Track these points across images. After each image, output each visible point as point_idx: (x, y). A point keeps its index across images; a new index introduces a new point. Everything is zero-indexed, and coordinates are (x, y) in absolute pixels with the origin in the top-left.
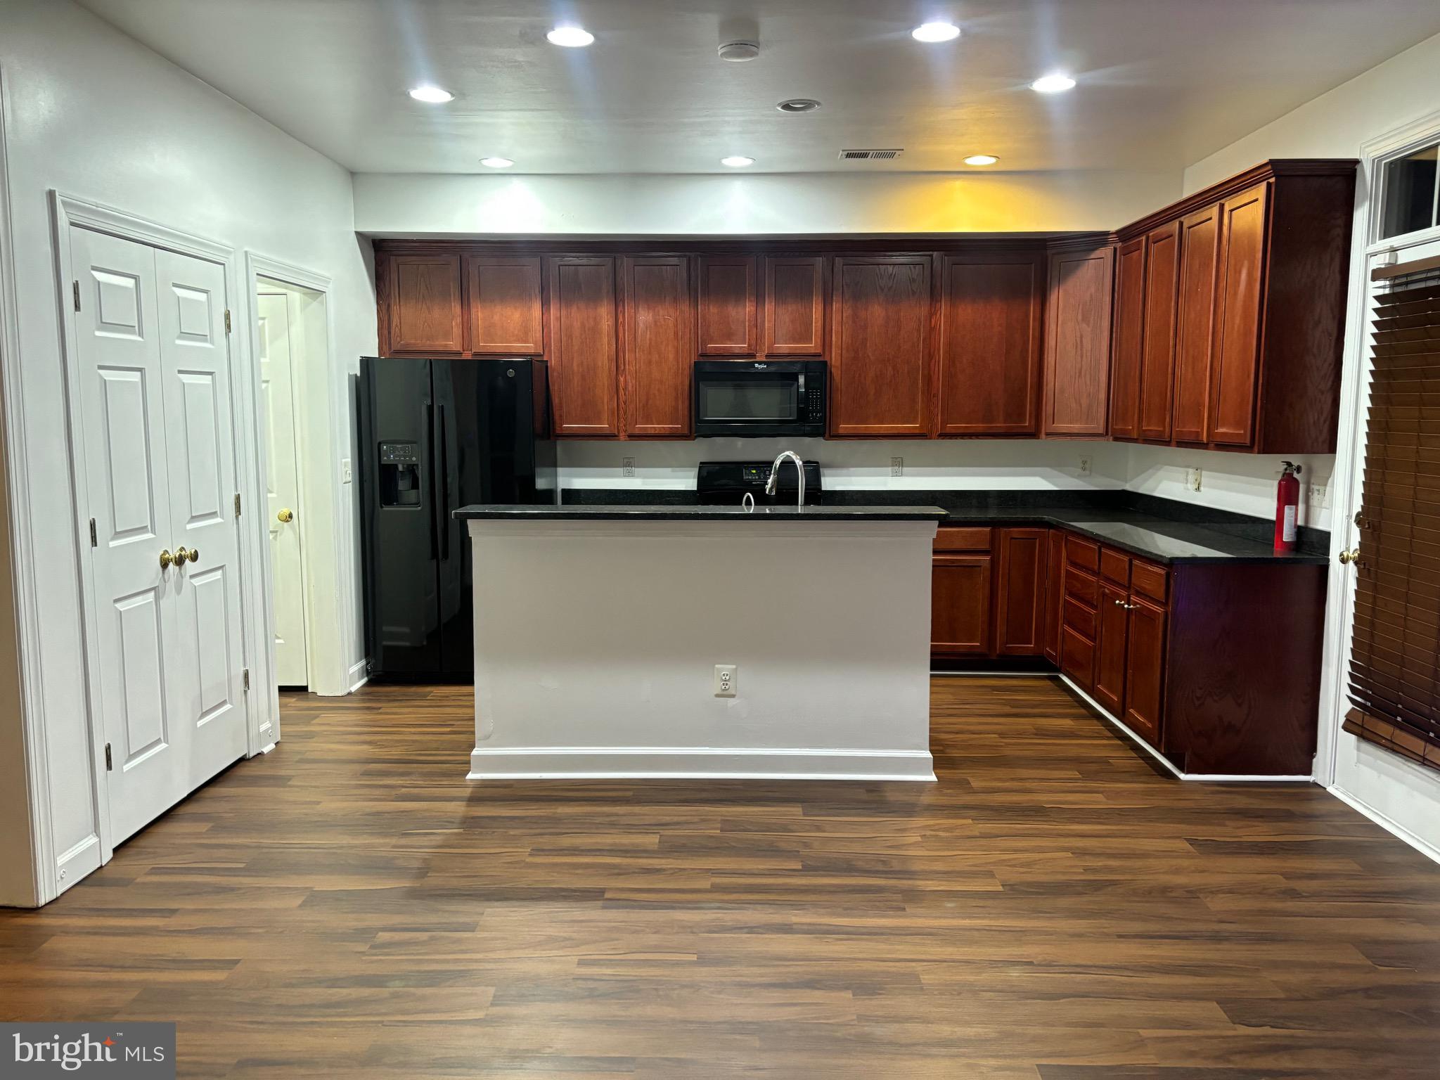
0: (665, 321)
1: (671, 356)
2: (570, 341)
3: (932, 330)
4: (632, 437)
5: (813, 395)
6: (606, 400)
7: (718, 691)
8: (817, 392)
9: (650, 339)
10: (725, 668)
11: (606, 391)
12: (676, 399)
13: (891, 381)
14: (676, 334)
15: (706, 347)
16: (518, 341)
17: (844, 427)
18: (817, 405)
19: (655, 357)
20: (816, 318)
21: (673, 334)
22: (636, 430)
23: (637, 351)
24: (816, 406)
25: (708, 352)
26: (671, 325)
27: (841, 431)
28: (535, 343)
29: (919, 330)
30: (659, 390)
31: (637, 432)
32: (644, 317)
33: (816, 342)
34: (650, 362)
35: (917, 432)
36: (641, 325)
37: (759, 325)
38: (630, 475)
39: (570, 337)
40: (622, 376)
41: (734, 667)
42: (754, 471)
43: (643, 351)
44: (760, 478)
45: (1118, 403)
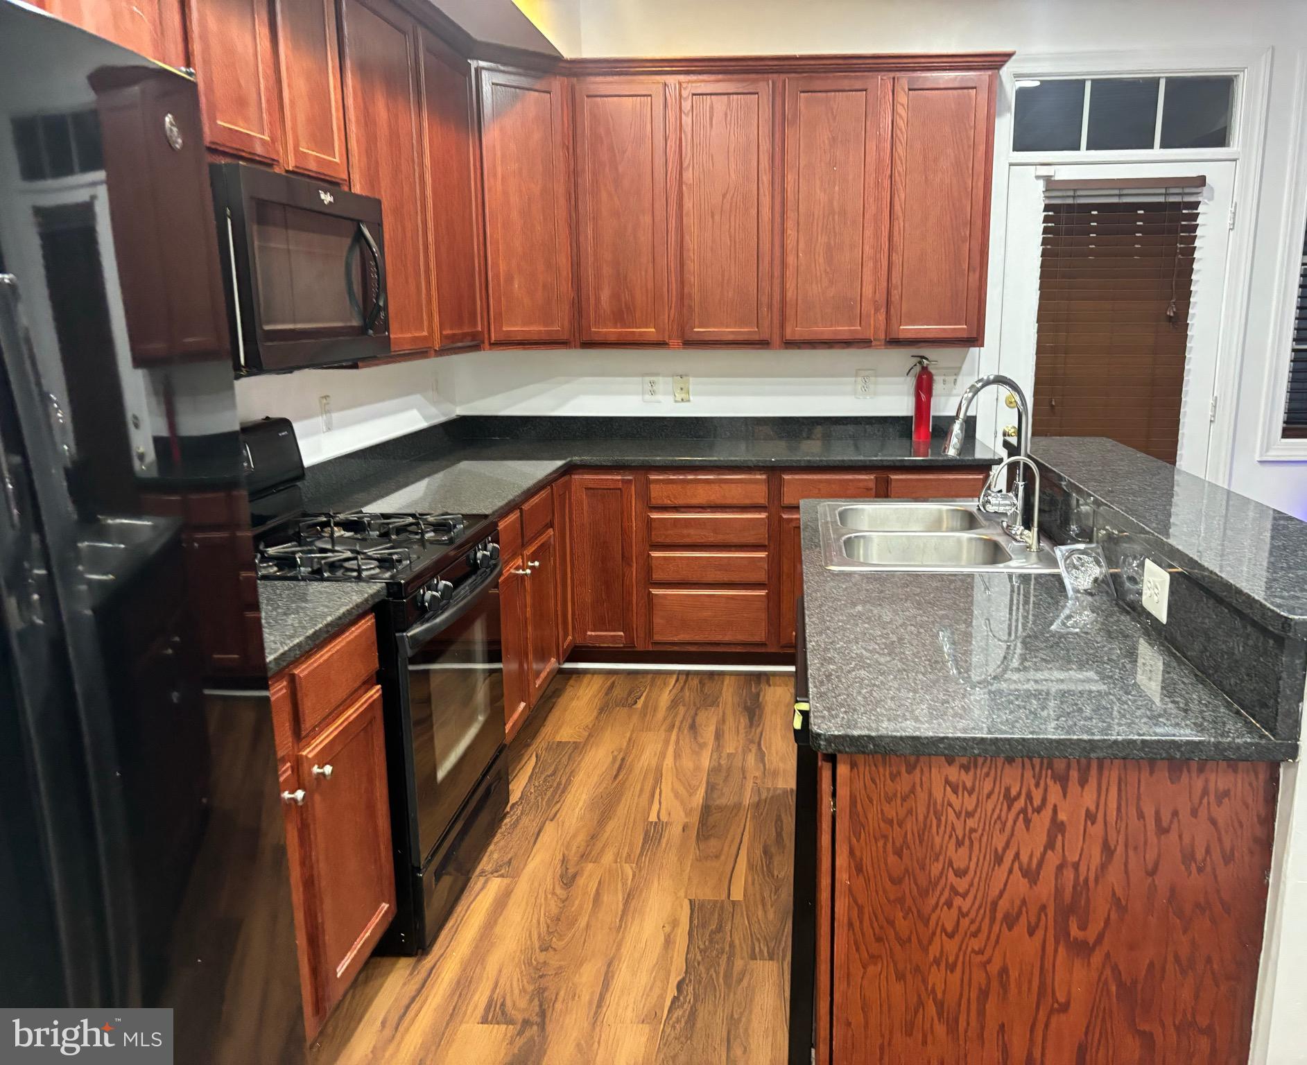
15: (216, 126)
25: (221, 140)
33: (340, 153)
45: (598, 299)
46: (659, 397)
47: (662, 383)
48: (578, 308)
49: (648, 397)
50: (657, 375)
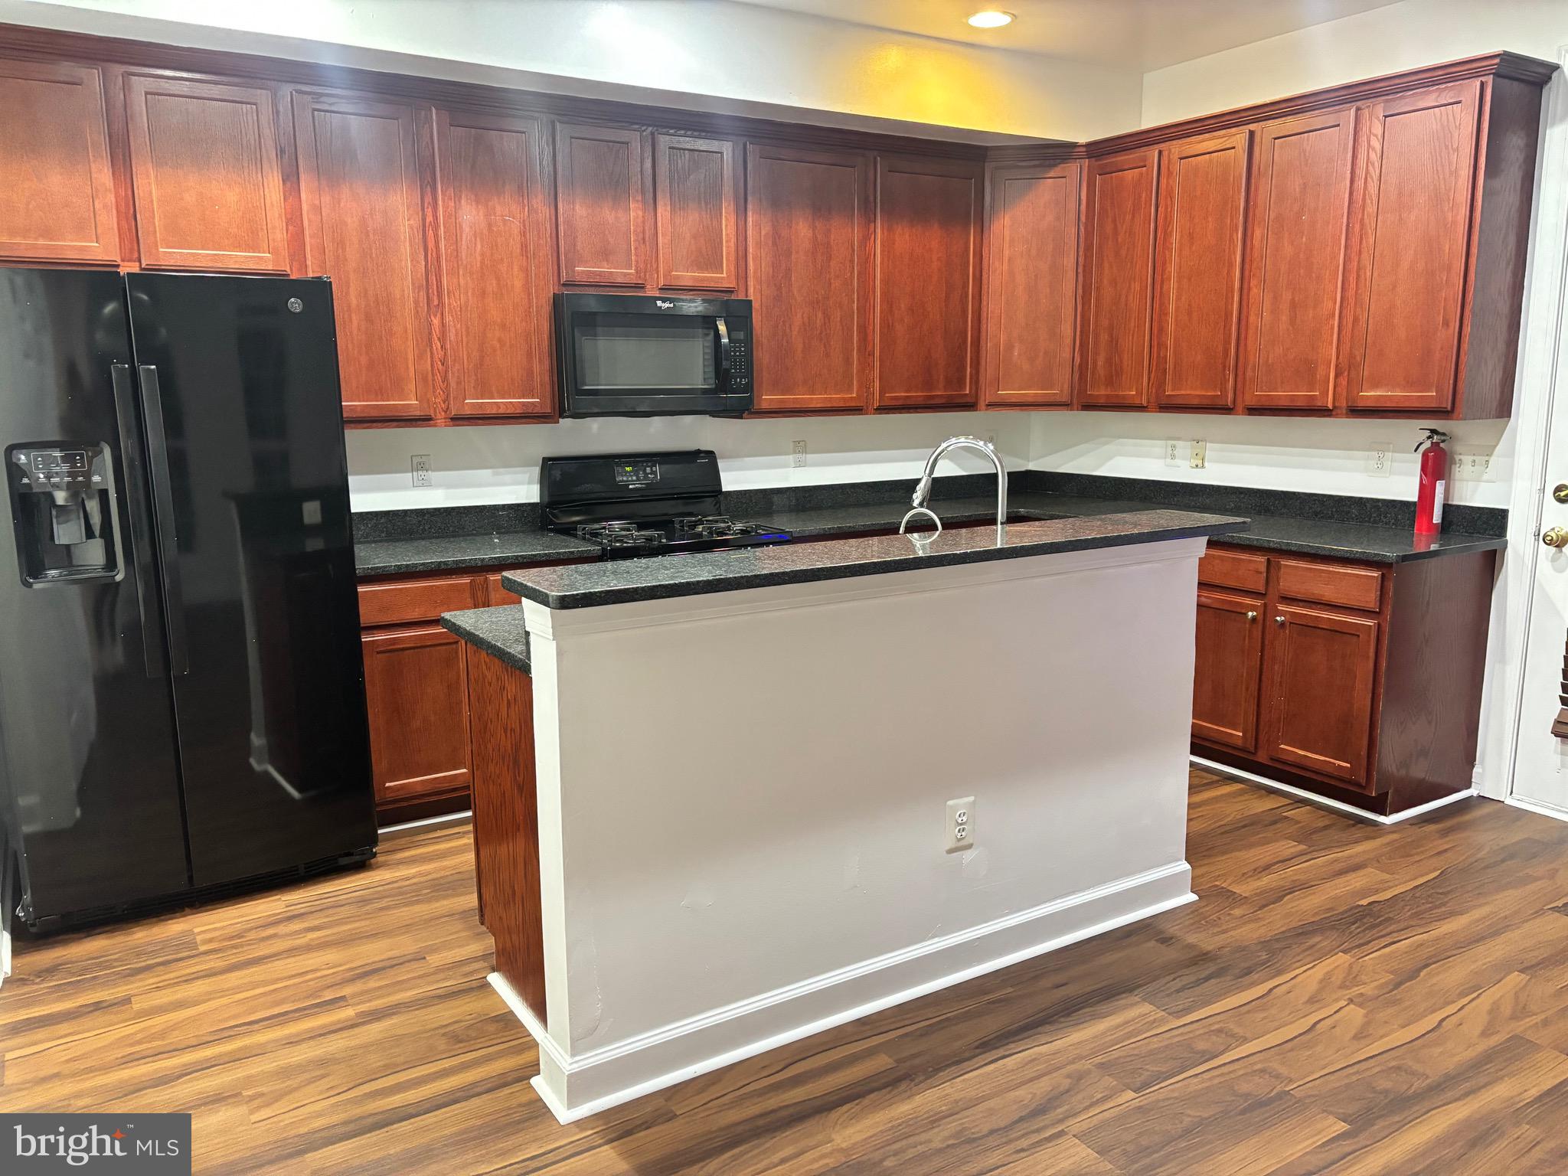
0: (504, 225)
1: (518, 284)
2: (340, 251)
3: (867, 261)
4: (458, 420)
5: (735, 352)
6: (411, 357)
7: (951, 844)
8: (740, 347)
9: (482, 254)
10: (960, 804)
11: (410, 343)
12: (529, 355)
13: (821, 333)
14: (524, 247)
15: (574, 271)
16: (238, 247)
17: (768, 398)
18: (741, 366)
19: (492, 285)
20: (727, 235)
21: (519, 246)
22: (466, 408)
23: (461, 273)
24: (740, 369)
25: (578, 278)
26: (516, 231)
27: (764, 406)
28: (275, 252)
29: (852, 261)
30: (500, 340)
31: (468, 411)
32: (470, 215)
33: (728, 271)
34: (483, 294)
35: (853, 404)
36: (466, 229)
37: (647, 239)
38: (426, 484)
39: (341, 244)
40: (435, 316)
41: (972, 799)
42: (628, 469)
43: (471, 274)
44: (638, 479)
45: (1095, 363)
46: (1177, 461)
47: (1183, 448)
48: (1082, 371)
49: (1169, 460)
50: (1179, 439)
